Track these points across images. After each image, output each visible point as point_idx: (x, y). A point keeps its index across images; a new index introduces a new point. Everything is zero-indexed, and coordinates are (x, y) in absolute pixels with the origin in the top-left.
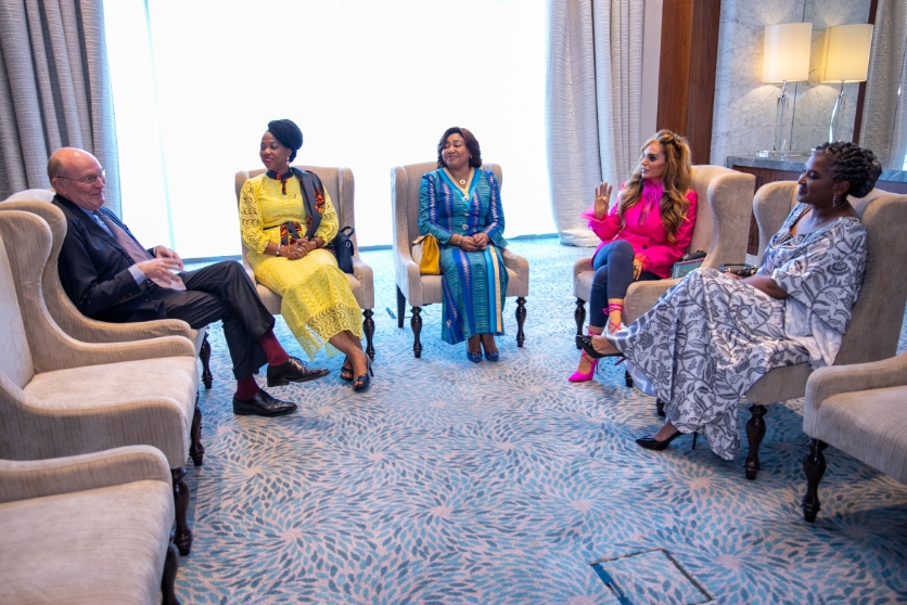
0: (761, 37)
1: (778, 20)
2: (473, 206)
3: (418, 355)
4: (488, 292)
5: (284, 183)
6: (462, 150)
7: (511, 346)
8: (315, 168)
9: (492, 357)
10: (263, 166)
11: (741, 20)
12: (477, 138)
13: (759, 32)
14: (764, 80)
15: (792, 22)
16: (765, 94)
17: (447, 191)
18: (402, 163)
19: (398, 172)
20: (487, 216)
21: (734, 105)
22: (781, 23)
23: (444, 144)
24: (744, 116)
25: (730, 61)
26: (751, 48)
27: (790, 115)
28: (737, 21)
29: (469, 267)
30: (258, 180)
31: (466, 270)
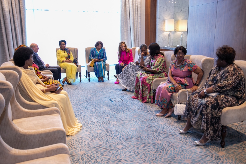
0: (164, 22)
2: (99, 55)
3: (89, 81)
5: (64, 51)
7: (106, 80)
9: (103, 81)
10: (60, 47)
13: (164, 21)
14: (165, 31)
15: (171, 19)
16: (166, 34)
17: (95, 52)
19: (86, 48)
20: (103, 57)
21: (159, 36)
22: (169, 19)
24: (162, 38)
25: (158, 27)
26: (162, 24)
27: (172, 38)
28: (159, 18)
29: (98, 65)
30: (60, 50)
31: (97, 66)
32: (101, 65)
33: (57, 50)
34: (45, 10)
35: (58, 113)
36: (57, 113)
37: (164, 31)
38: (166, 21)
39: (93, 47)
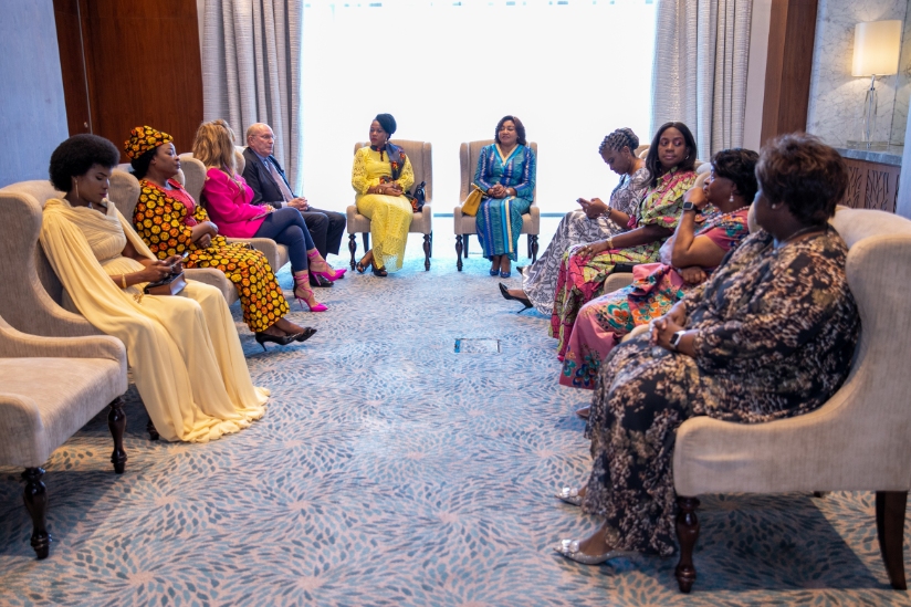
0: (853, 34)
1: (875, 17)
2: (506, 170)
3: (459, 269)
4: (502, 226)
5: (382, 153)
6: (512, 133)
8: (403, 142)
10: (368, 140)
11: (832, 19)
12: (524, 124)
13: (850, 30)
14: (855, 74)
16: (859, 86)
17: (492, 159)
18: (468, 140)
21: (824, 98)
23: (500, 127)
24: (836, 108)
25: (823, 57)
26: (844, 44)
27: (891, 106)
28: (829, 20)
29: (489, 209)
30: (366, 150)
31: (486, 211)
32: (501, 209)
33: (357, 147)
34: (372, 5)
35: (112, 354)
36: (106, 355)
37: (848, 77)
38: (861, 30)
39: (487, 142)
